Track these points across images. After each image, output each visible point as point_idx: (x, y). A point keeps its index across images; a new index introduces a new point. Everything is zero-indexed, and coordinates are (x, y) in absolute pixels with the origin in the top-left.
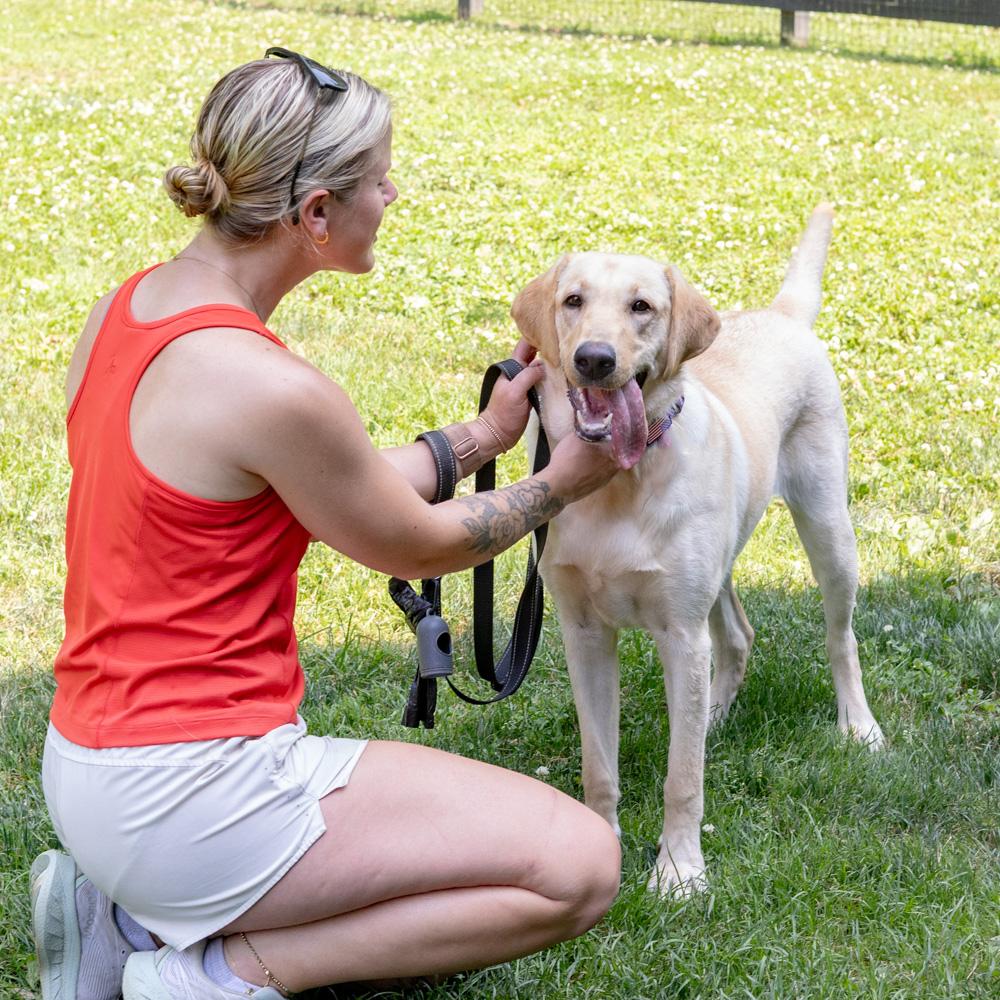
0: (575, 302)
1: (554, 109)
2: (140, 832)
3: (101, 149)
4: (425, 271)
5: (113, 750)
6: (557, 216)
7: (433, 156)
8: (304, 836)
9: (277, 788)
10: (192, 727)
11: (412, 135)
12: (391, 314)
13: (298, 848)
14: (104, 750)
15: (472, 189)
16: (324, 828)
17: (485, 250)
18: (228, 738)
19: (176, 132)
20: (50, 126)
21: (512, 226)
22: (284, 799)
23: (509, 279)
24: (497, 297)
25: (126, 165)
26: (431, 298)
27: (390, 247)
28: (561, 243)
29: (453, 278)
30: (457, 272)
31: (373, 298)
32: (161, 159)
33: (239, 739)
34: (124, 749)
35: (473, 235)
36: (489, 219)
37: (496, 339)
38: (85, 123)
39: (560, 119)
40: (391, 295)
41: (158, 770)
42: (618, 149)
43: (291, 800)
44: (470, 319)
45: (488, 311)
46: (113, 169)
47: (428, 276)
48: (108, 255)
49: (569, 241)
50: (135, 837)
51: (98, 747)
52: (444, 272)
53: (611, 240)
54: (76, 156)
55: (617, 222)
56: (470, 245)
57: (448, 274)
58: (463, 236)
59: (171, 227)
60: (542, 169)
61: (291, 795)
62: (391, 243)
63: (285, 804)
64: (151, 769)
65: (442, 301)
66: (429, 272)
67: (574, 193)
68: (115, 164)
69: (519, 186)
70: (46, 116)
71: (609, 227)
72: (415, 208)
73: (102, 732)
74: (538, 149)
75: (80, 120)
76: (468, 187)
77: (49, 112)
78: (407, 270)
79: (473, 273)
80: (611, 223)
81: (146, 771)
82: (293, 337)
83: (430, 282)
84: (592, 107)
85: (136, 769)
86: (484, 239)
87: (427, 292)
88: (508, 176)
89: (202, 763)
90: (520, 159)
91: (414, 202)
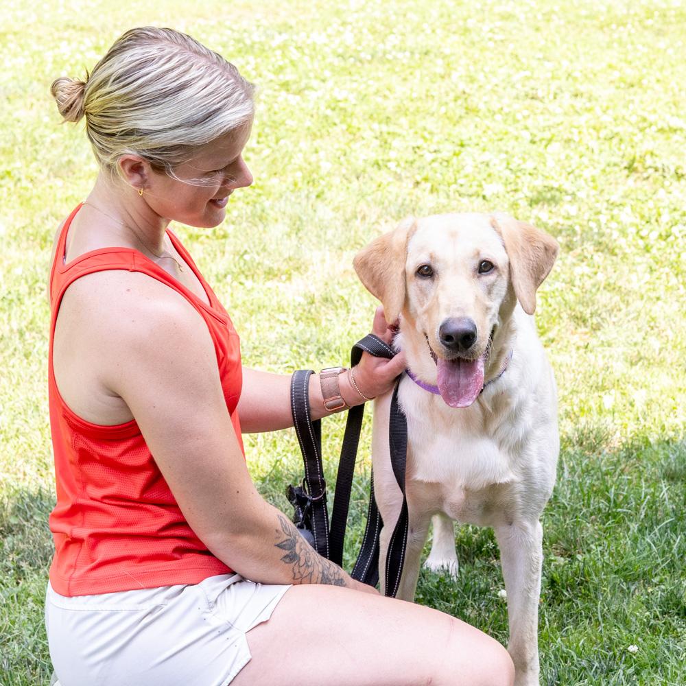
0: (426, 272)
1: (629, 35)
2: (102, 665)
3: (281, 69)
4: (504, 165)
5: (80, 597)
6: (615, 120)
7: (528, 73)
8: (233, 663)
9: (209, 624)
10: (141, 577)
11: (516, 56)
12: (474, 198)
13: (228, 674)
14: (74, 598)
15: (555, 98)
16: (249, 657)
17: (556, 147)
18: (170, 586)
19: (339, 56)
20: (246, 52)
21: (578, 128)
22: (216, 633)
23: (569, 170)
24: (556, 185)
25: (295, 82)
26: (506, 185)
27: (481, 145)
28: (615, 141)
29: (525, 170)
30: (529, 166)
31: (461, 185)
32: (322, 77)
33: (181, 587)
34: (87, 597)
35: (547, 135)
36: (562, 123)
37: (550, 218)
38: (274, 50)
39: (632, 43)
40: (476, 183)
41: (113, 613)
42: (672, 66)
43: (221, 634)
44: (533, 202)
45: (549, 195)
46: (285, 85)
47: (507, 168)
48: (267, 152)
49: (621, 140)
50: (98, 668)
51: (70, 596)
52: (519, 165)
53: (654, 139)
54: (260, 76)
55: (661, 124)
56: (544, 143)
57: (522, 167)
58: (539, 136)
59: (319, 130)
60: (612, 82)
61: (221, 630)
62: (483, 142)
63: (216, 637)
64: (108, 612)
65: (513, 188)
66: (508, 164)
67: (632, 101)
68: (288, 82)
69: (591, 96)
70: (245, 44)
71: (654, 128)
72: (507, 114)
73: (73, 583)
74: (610, 67)
75: (270, 48)
76: (551, 97)
77: (248, 42)
78: (491, 164)
79: (542, 165)
80: (656, 124)
81: (104, 614)
82: (393, 217)
83: (508, 172)
84: (659, 33)
85: (96, 613)
86: (555, 138)
87: (503, 181)
88: (582, 88)
89: (148, 607)
90: (595, 75)
91: (506, 110)
